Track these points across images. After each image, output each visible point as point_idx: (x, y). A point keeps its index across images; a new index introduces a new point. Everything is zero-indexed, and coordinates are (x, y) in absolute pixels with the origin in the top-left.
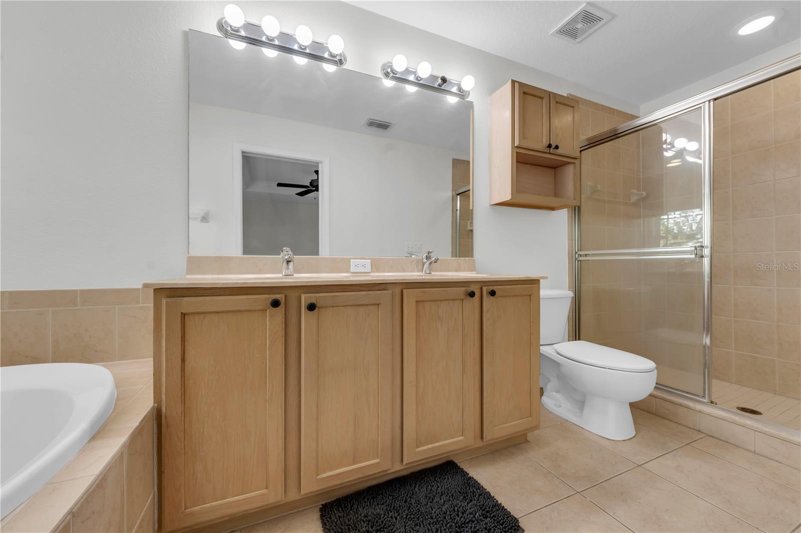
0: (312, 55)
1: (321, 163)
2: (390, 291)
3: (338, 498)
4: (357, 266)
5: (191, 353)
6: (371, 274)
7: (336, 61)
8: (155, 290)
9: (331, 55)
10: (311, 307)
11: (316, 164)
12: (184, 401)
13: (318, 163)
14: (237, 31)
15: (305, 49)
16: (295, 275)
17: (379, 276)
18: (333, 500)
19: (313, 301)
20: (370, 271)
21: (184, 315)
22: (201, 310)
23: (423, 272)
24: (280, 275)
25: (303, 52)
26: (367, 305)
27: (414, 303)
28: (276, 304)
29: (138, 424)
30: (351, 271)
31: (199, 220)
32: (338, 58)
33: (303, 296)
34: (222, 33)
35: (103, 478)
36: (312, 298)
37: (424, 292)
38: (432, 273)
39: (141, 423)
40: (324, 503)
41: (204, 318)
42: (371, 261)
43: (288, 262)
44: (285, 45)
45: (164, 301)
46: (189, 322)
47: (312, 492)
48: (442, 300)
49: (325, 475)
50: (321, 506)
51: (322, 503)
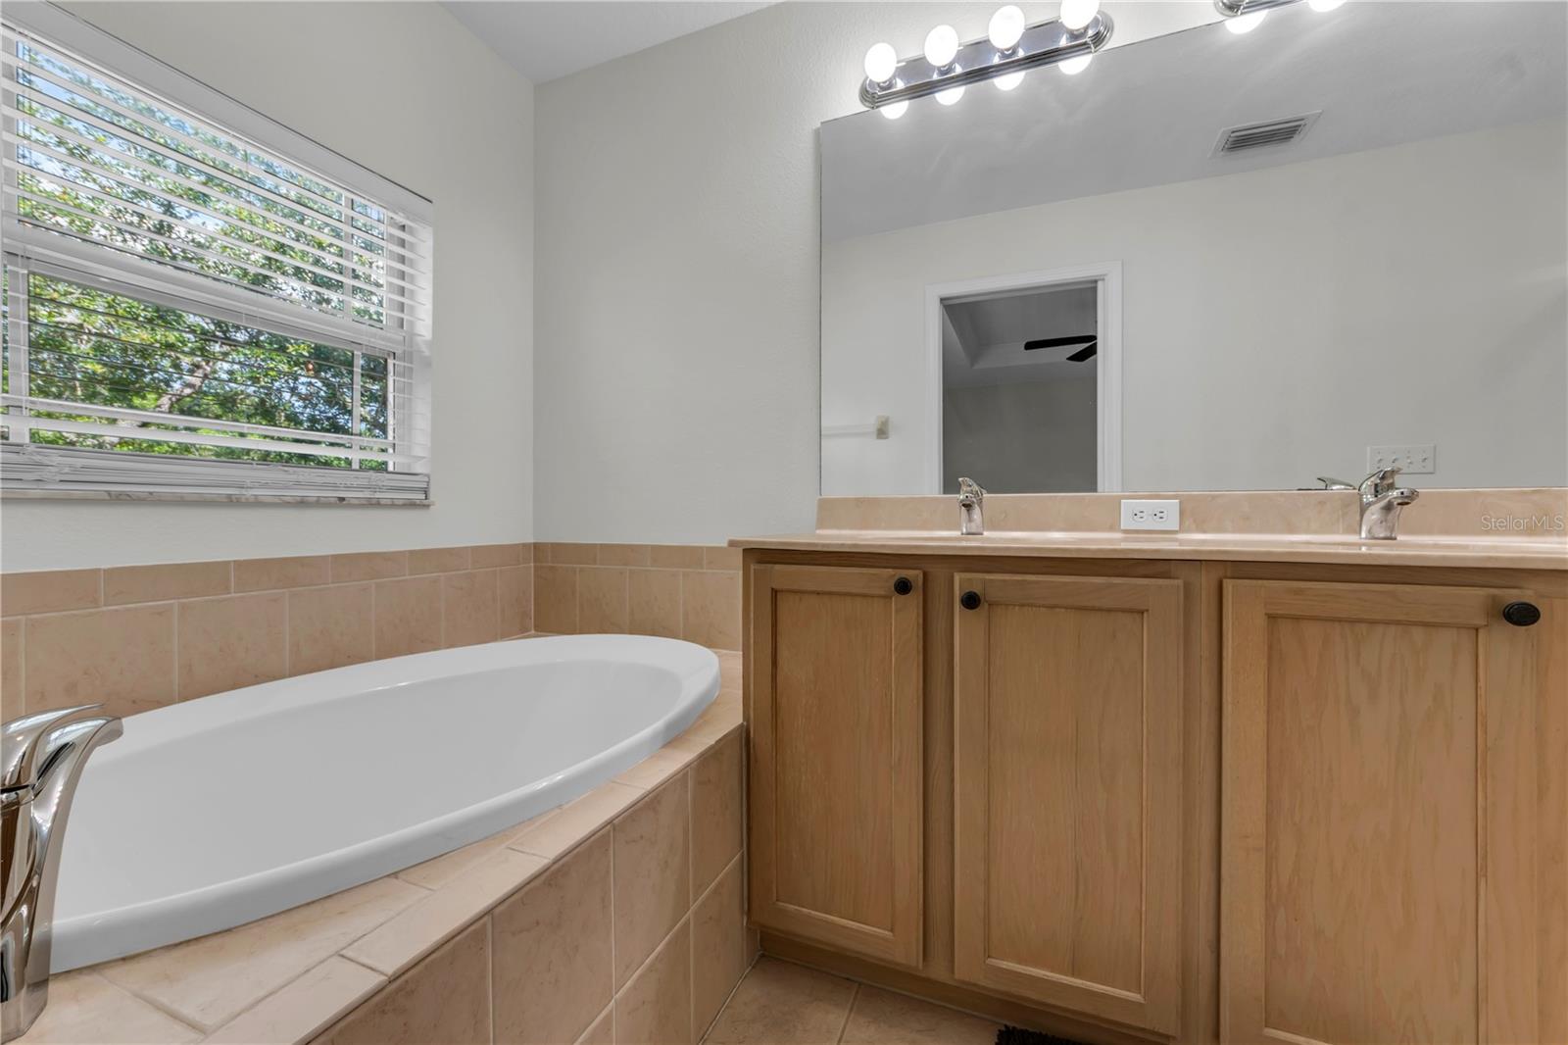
0: (1034, 56)
1: (1103, 280)
2: (1179, 582)
3: (1044, 1033)
4: (1139, 515)
5: (784, 653)
6: (1180, 536)
7: (1085, 43)
8: (744, 550)
9: (1074, 36)
10: (971, 601)
11: (1090, 285)
12: (775, 728)
13: (1096, 282)
14: (890, 87)
15: (1014, 52)
16: (986, 533)
17: (1204, 542)
18: (1031, 1030)
19: (977, 589)
20: (1177, 529)
21: (775, 592)
22: (795, 587)
23: (1360, 533)
24: (956, 533)
25: (1013, 62)
26: (1109, 610)
27: (1261, 621)
28: (903, 587)
29: (713, 743)
30: (1122, 528)
31: (875, 436)
32: (1091, 33)
33: (957, 577)
34: (867, 104)
35: (655, 797)
36: (976, 581)
37: (1298, 592)
38: (1400, 538)
39: (718, 742)
40: (1010, 1024)
41: (800, 599)
42: (1180, 502)
43: (968, 506)
44: (973, 65)
45: (752, 567)
46: (786, 605)
47: (975, 985)
48: (1373, 622)
49: (1005, 965)
50: (1003, 1029)
51: (1008, 1024)
